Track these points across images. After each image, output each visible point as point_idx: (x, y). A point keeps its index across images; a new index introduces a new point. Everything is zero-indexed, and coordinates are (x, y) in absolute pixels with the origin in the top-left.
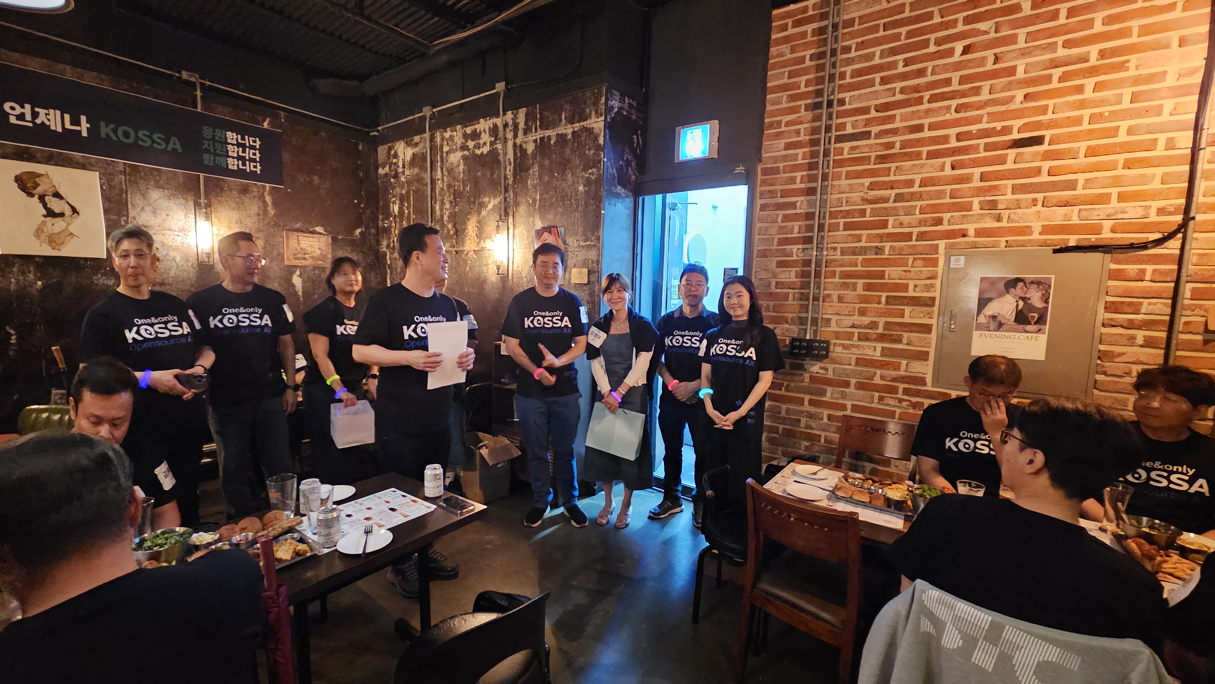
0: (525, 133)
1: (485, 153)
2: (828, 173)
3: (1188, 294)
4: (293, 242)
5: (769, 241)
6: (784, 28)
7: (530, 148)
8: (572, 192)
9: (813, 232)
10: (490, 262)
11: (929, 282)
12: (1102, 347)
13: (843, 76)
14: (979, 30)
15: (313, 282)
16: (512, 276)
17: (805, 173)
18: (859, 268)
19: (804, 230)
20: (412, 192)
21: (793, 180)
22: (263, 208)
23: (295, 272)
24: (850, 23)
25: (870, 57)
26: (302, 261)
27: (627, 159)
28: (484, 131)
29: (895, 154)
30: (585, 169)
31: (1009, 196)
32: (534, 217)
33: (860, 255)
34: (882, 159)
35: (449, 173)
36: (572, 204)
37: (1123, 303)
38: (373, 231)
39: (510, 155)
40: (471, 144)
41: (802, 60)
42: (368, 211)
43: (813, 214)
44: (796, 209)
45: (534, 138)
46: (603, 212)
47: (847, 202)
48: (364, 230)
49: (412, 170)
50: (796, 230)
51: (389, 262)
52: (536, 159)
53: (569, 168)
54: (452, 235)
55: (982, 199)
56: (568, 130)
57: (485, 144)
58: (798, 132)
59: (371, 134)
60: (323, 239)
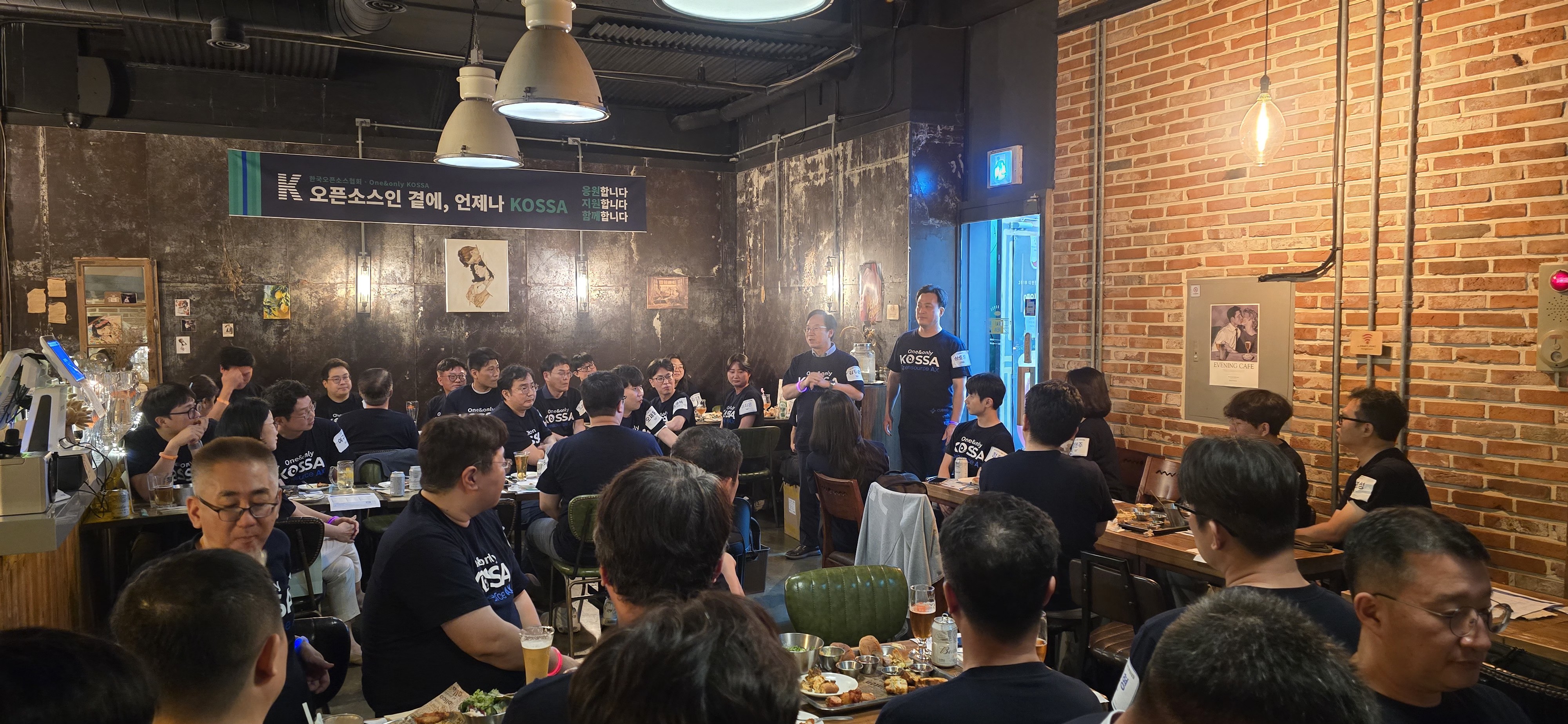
0: (852, 166)
1: (822, 184)
2: (1101, 201)
3: (1344, 321)
4: (654, 287)
6: (1066, 55)
7: (856, 181)
8: (886, 227)
9: (1092, 261)
10: (826, 298)
11: (1178, 311)
12: (1296, 374)
13: (1108, 103)
14: (1199, 65)
15: (672, 325)
17: (1085, 200)
18: (1128, 298)
19: (1086, 259)
20: (763, 224)
21: (1077, 208)
22: (629, 256)
23: (656, 315)
24: (1111, 52)
25: (1127, 86)
26: (662, 304)
28: (821, 162)
29: (1148, 183)
30: (896, 205)
31: (1227, 226)
32: (859, 252)
33: (1129, 285)
34: (1140, 187)
35: (794, 205)
36: (888, 239)
37: (1305, 329)
38: (730, 267)
39: (841, 189)
40: (811, 175)
41: (1079, 87)
42: (726, 246)
43: (1092, 242)
44: (1079, 237)
45: (859, 171)
46: (909, 248)
47: (1116, 230)
48: (721, 267)
49: (764, 200)
50: (1081, 258)
51: (746, 300)
52: (860, 193)
53: (884, 204)
54: (795, 272)
55: (1209, 228)
56: (883, 164)
57: (822, 175)
58: (1079, 159)
59: (732, 159)
60: (681, 281)
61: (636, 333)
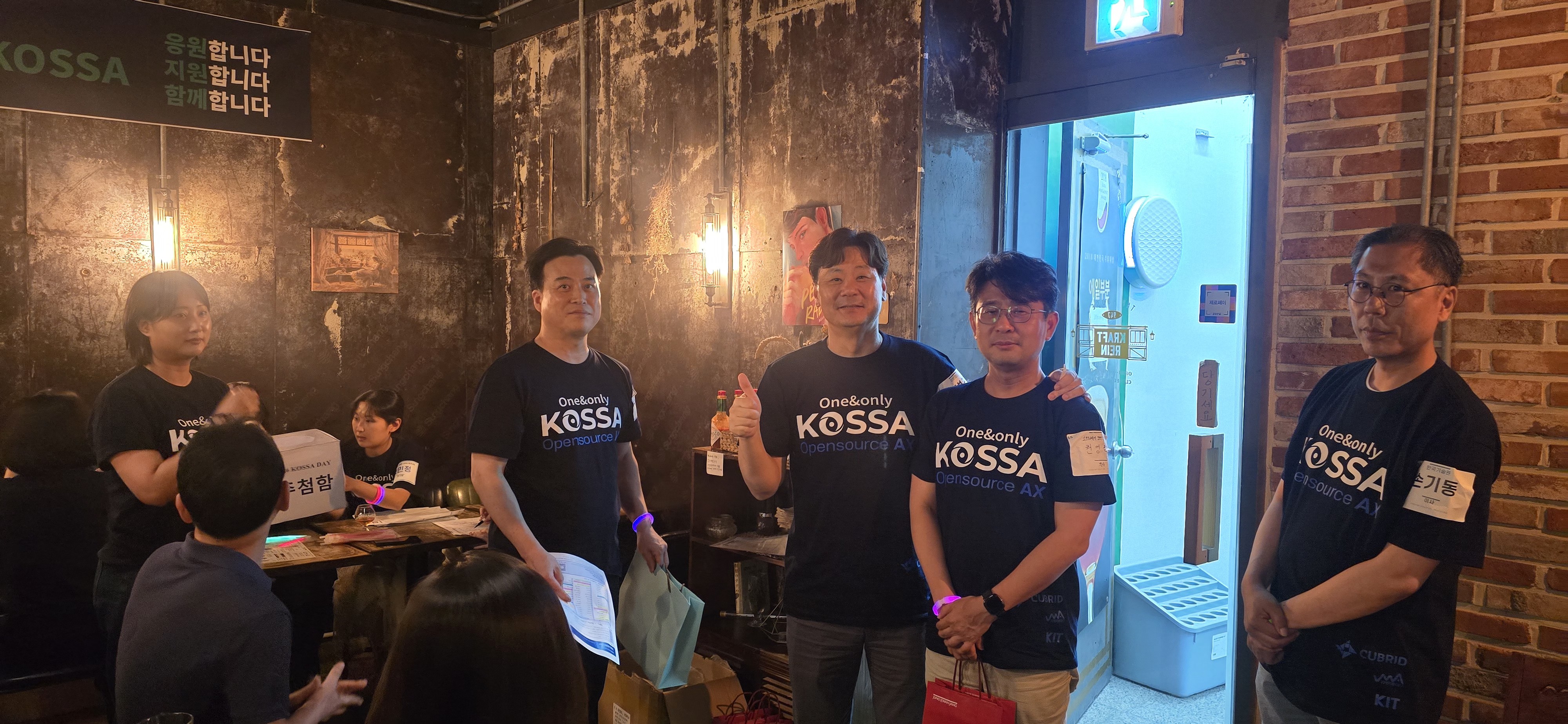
0: (764, 9)
1: (687, 52)
2: (1454, 56)
4: (327, 249)
5: (1312, 220)
8: (856, 129)
9: (1419, 195)
10: (697, 278)
15: (364, 323)
16: (739, 309)
17: (1395, 58)
18: (1547, 285)
19: (1397, 192)
20: (551, 140)
21: (1366, 76)
22: (272, 185)
23: (330, 304)
26: (343, 284)
27: (978, 48)
28: (686, 9)
30: (883, 80)
32: (780, 184)
33: (1547, 250)
35: (620, 98)
36: (857, 155)
38: (480, 219)
39: (736, 56)
40: (661, 36)
42: (473, 181)
43: (1421, 152)
44: (1375, 143)
45: (782, 17)
46: (920, 170)
47: (1506, 122)
48: (462, 218)
49: (553, 95)
50: (1378, 192)
51: (509, 280)
52: (785, 62)
53: (851, 79)
54: (624, 226)
57: (687, 35)
59: (482, 26)
60: (384, 239)
61: (287, 341)
